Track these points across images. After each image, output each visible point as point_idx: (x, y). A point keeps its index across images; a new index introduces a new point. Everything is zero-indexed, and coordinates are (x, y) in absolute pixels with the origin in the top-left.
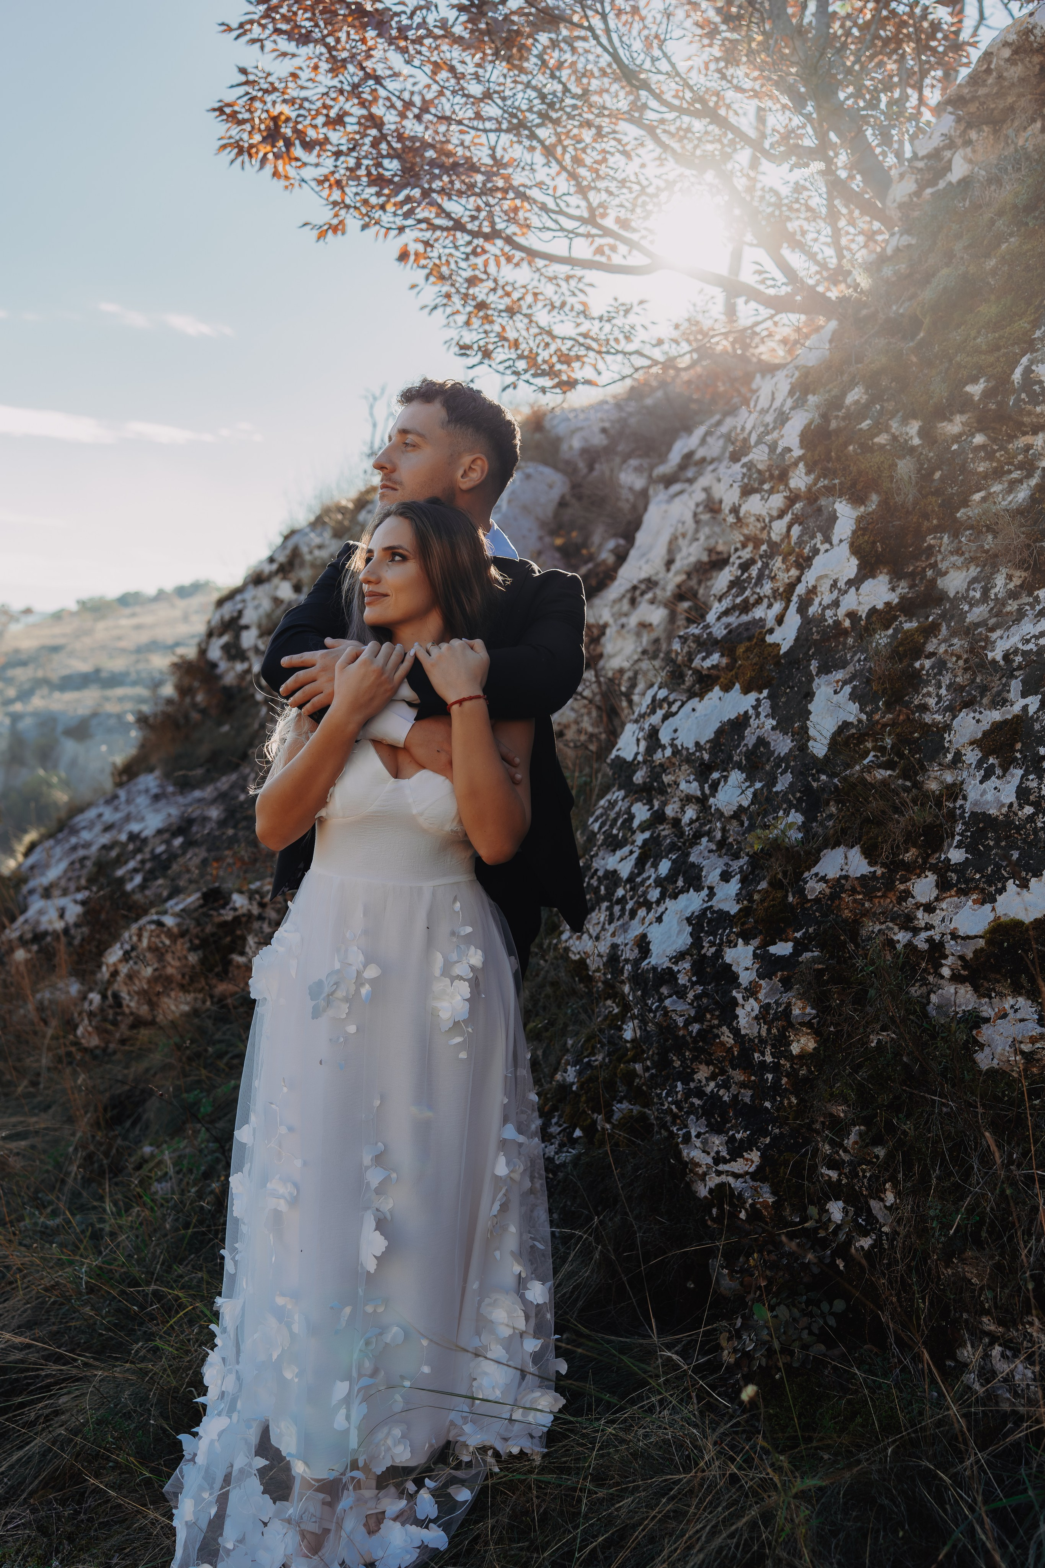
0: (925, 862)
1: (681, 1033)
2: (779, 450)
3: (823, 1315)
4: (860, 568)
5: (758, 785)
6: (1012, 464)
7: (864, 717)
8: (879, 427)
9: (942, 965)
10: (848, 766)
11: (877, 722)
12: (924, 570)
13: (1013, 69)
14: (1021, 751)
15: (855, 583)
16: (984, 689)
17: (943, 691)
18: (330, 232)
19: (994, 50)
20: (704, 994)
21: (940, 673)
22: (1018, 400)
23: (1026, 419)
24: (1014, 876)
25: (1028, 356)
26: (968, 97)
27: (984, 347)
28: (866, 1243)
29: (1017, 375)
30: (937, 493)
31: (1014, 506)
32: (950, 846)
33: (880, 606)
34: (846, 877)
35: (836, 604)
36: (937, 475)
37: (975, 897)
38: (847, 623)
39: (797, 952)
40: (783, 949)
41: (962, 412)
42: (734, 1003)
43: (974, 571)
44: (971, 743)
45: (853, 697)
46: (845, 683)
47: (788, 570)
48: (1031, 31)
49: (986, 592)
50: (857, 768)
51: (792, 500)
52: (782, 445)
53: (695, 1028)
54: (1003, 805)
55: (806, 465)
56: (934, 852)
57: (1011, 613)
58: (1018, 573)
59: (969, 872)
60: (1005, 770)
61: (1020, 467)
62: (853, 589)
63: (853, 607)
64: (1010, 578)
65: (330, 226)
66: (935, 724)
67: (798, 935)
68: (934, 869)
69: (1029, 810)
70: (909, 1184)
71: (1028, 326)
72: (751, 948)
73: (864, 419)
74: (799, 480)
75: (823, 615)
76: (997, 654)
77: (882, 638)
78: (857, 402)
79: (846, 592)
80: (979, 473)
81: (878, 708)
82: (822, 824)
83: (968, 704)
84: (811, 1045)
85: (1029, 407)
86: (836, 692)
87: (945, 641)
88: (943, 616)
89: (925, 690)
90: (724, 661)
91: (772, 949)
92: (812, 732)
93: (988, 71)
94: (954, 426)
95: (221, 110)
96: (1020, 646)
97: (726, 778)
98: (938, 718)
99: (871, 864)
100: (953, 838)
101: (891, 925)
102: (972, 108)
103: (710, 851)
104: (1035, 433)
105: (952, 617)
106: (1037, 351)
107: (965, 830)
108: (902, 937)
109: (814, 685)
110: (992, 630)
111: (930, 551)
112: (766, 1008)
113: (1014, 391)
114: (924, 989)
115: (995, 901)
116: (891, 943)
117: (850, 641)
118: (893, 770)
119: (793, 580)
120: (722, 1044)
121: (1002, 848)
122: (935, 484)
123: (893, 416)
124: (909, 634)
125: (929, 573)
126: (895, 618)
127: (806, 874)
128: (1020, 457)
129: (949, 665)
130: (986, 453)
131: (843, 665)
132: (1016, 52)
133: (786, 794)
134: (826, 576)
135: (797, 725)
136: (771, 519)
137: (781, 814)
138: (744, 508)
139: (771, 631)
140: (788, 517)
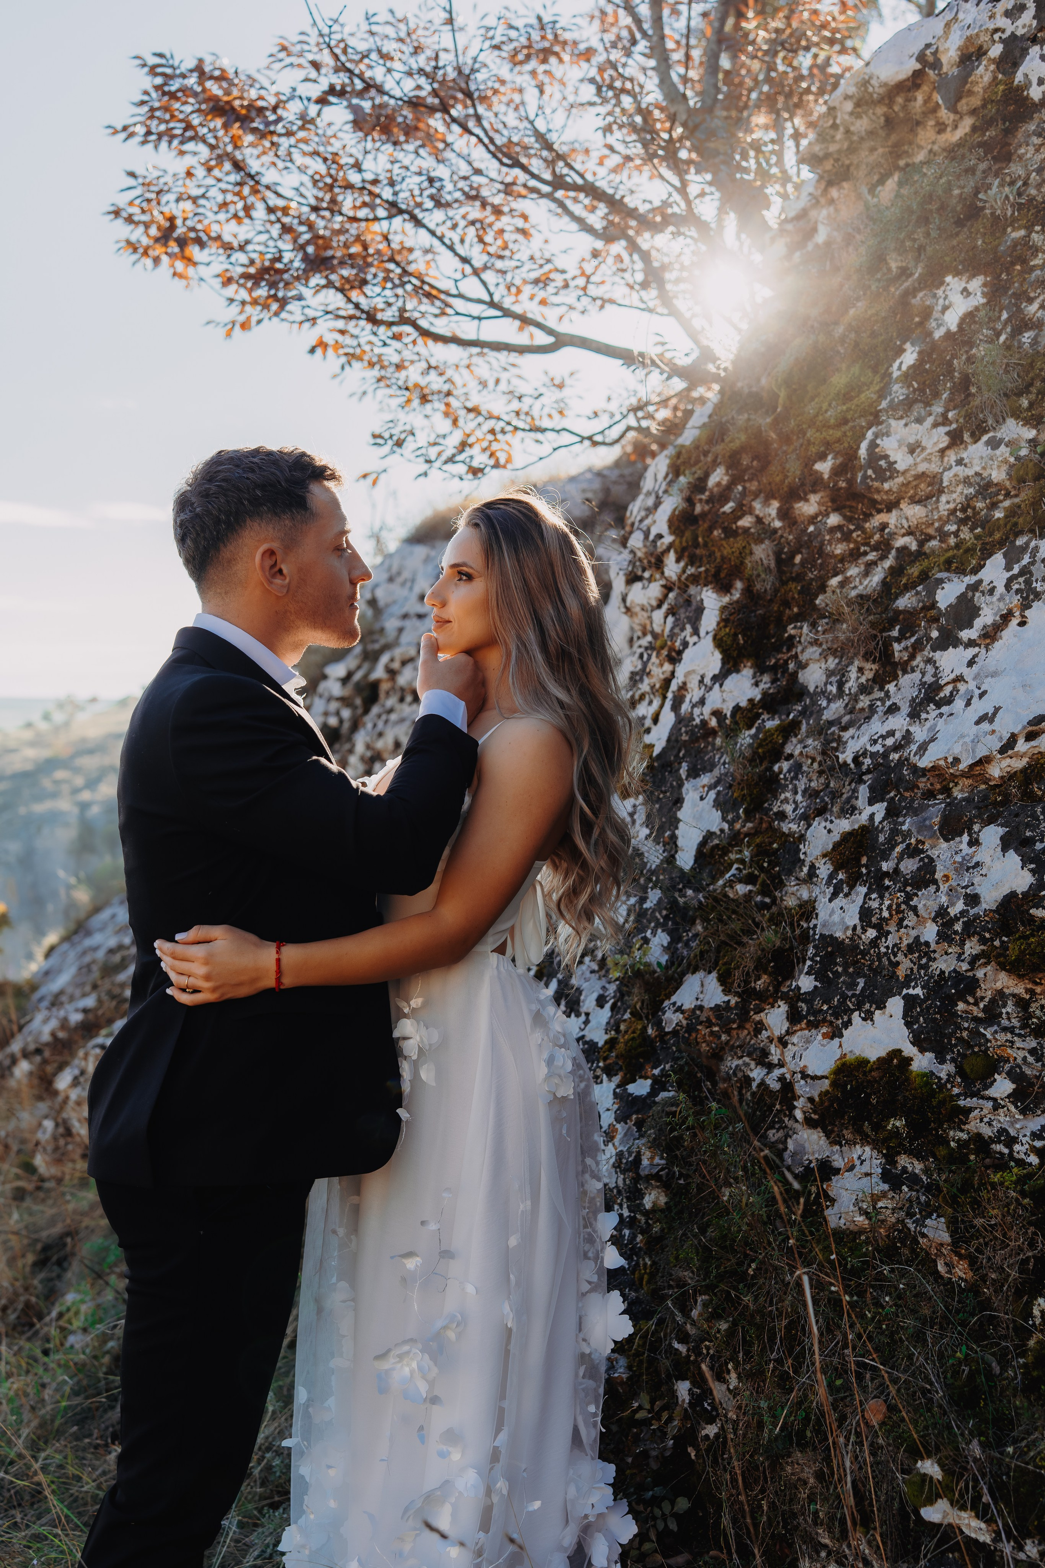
0: (777, 989)
2: (651, 537)
3: (664, 1517)
4: (724, 661)
5: (633, 900)
6: (867, 544)
7: (726, 826)
8: (742, 510)
9: (795, 1107)
10: (714, 880)
11: (739, 832)
12: (786, 662)
13: (859, 123)
14: (866, 866)
15: (719, 678)
16: (835, 795)
17: (799, 798)
18: (237, 327)
19: (837, 104)
21: (796, 777)
22: (865, 477)
23: (876, 497)
24: (859, 1007)
25: (874, 429)
26: (821, 154)
27: (832, 421)
28: (711, 1430)
29: (863, 452)
30: (799, 578)
31: (869, 591)
32: (801, 972)
33: (744, 704)
34: (701, 1008)
35: (702, 702)
36: (798, 559)
37: (824, 1030)
38: (713, 723)
39: (654, 1092)
40: (640, 1088)
41: (814, 492)
43: (832, 663)
44: (824, 856)
45: (718, 804)
46: (711, 787)
47: (662, 665)
48: (868, 82)
49: (841, 685)
50: (721, 882)
51: (668, 588)
52: (654, 532)
54: (847, 928)
55: (676, 552)
56: (785, 979)
57: (863, 709)
58: (868, 666)
59: (817, 1002)
60: (852, 887)
61: (875, 548)
62: (717, 686)
63: (718, 705)
64: (861, 670)
65: (234, 323)
66: (791, 834)
67: (656, 1072)
68: (785, 997)
69: (872, 933)
70: (748, 1367)
71: (874, 397)
72: (613, 1085)
73: (727, 501)
74: (672, 568)
75: (692, 713)
76: (846, 756)
77: (746, 738)
78: (718, 484)
79: (711, 689)
80: (836, 556)
81: (738, 817)
82: (687, 945)
83: (821, 812)
84: (663, 1200)
85: (876, 484)
86: (702, 799)
87: (801, 741)
88: (803, 713)
89: (783, 796)
91: (632, 1088)
92: (680, 842)
93: (835, 126)
94: (809, 507)
95: (117, 213)
96: (869, 748)
98: (794, 827)
99: (726, 992)
100: (804, 963)
101: (747, 1059)
102: (828, 165)
104: (889, 510)
105: (811, 714)
106: (881, 423)
107: (815, 955)
108: (757, 1074)
109: (684, 790)
110: (845, 729)
111: (791, 642)
112: (620, 1155)
113: (861, 467)
114: (781, 1134)
115: (841, 1036)
116: (748, 1080)
117: (718, 741)
118: (754, 884)
119: (668, 675)
121: (850, 975)
122: (796, 569)
123: (756, 496)
124: (769, 733)
125: (791, 666)
126: (758, 716)
127: (666, 1003)
128: (877, 537)
129: (805, 768)
130: (843, 533)
131: (709, 767)
132: (858, 105)
133: (654, 911)
134: (694, 671)
135: (667, 834)
136: (652, 609)
137: (649, 934)
138: (629, 598)
139: (648, 730)
140: (665, 606)
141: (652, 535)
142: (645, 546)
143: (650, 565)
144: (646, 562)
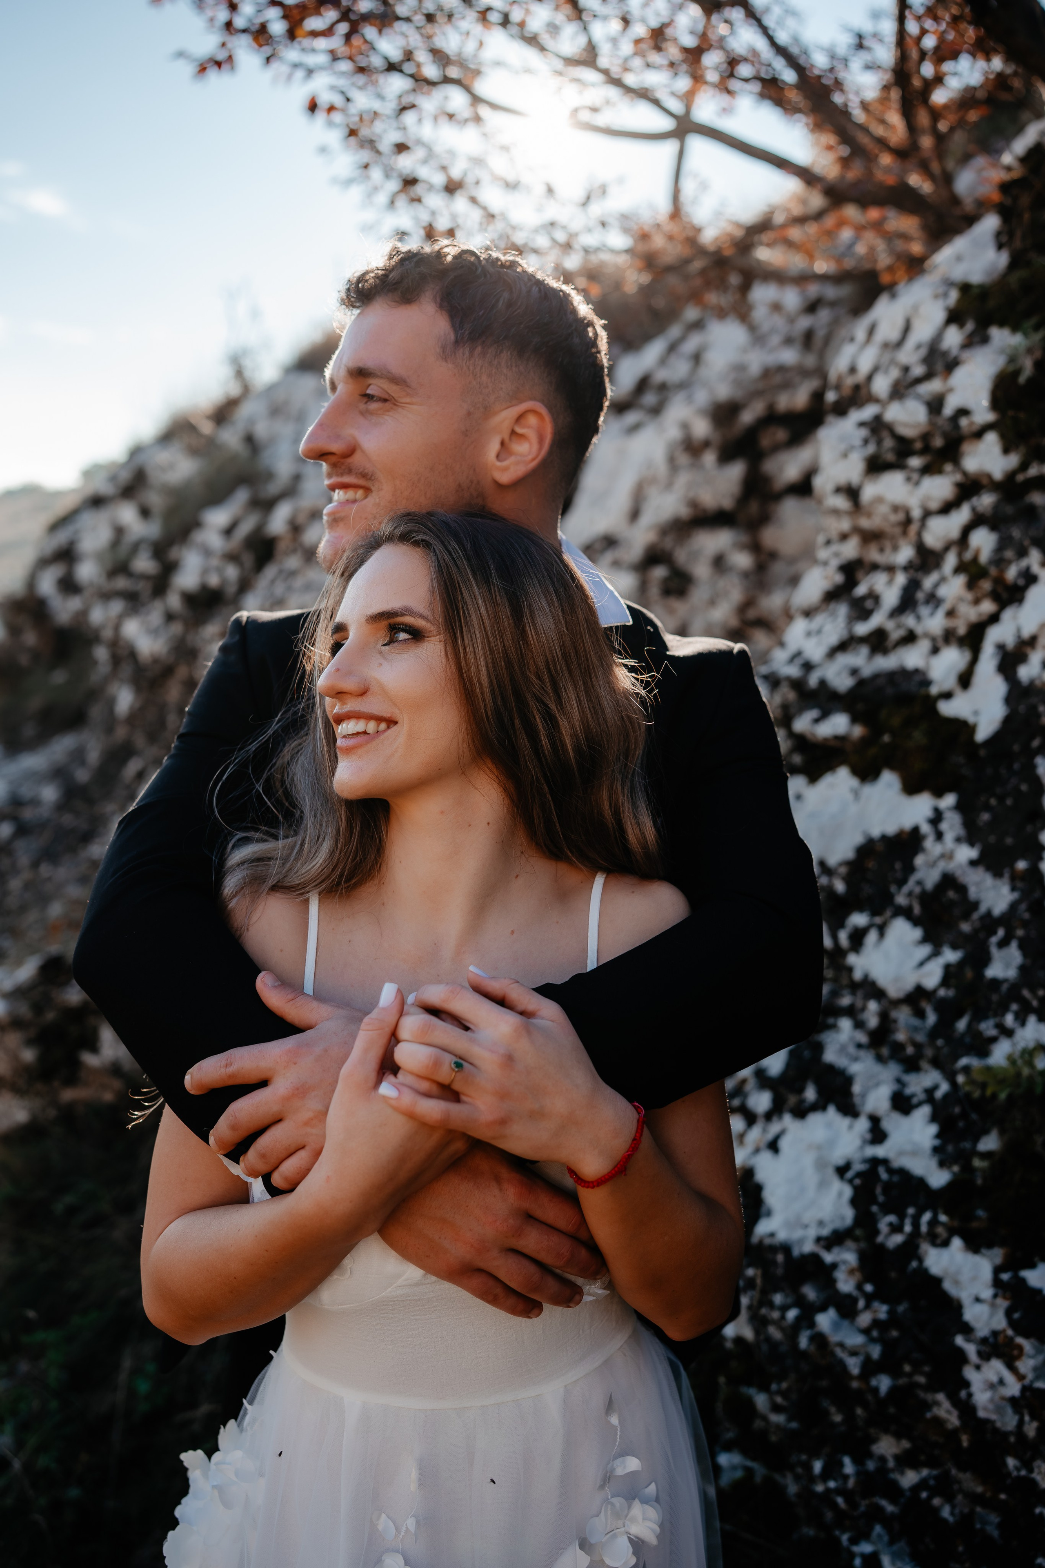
1: (855, 1384)
5: (951, 956)
18: (213, 68)
20: (893, 1320)
42: (961, 1357)
47: (971, 599)
51: (971, 488)
52: (950, 403)
53: (884, 1383)
55: (1001, 437)
65: (214, 60)
74: (986, 460)
90: (858, 731)
91: (1030, 1276)
97: (882, 930)
103: (859, 1046)
112: (1035, 1392)
119: (984, 618)
120: (938, 1422)
133: (1013, 985)
135: (1021, 865)
136: (927, 514)
137: (1009, 1019)
138: (870, 491)
139: (947, 695)
140: (962, 515)
141: (948, 410)
142: (931, 423)
143: (925, 450)
144: (918, 445)
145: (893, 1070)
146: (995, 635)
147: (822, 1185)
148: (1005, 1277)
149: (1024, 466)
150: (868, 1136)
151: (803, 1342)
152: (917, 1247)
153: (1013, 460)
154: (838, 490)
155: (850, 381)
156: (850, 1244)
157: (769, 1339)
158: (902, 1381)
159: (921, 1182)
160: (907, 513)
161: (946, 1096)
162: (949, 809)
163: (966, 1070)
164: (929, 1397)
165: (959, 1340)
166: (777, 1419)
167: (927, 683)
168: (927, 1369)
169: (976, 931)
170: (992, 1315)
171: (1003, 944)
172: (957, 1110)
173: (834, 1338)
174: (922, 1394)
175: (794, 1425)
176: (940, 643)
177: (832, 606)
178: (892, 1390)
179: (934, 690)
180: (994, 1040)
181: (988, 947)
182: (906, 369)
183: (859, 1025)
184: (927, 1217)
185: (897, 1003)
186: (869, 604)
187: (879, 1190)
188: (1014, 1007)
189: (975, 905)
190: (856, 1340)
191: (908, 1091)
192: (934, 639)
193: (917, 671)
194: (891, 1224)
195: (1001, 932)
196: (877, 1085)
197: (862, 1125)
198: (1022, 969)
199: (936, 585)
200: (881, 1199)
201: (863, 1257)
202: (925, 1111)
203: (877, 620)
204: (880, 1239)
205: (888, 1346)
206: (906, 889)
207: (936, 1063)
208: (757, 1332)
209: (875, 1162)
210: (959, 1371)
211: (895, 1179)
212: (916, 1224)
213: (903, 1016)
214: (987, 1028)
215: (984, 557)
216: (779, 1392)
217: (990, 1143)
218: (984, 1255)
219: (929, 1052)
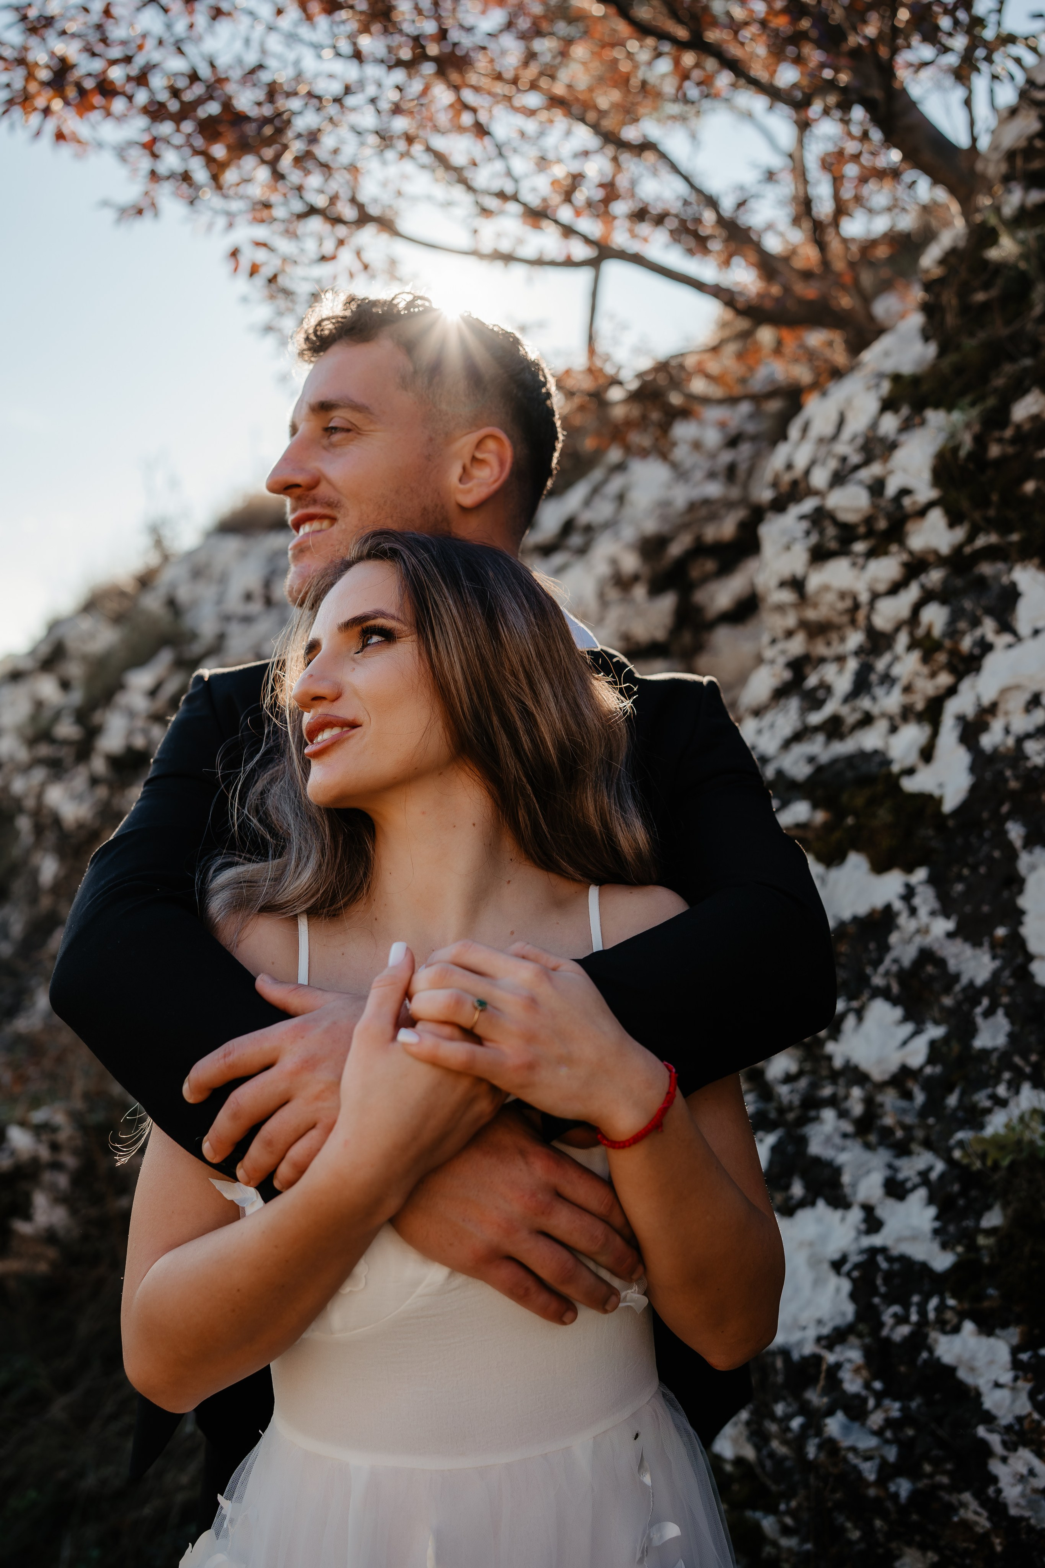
1: (872, 1492)
2: (888, 492)
5: (935, 1032)
20: (907, 1418)
42: (984, 1450)
47: (927, 674)
51: (918, 566)
52: (892, 485)
53: (903, 1487)
55: (946, 512)
74: (933, 536)
75: (1017, 749)
92: (1033, 946)
97: (860, 1014)
103: (845, 1136)
109: (1022, 865)
119: (942, 691)
120: (966, 1525)
133: (1003, 1054)
135: (1001, 932)
136: (875, 596)
137: (1002, 1091)
138: (815, 581)
139: (910, 771)
140: (913, 593)
141: (891, 489)
142: (875, 506)
143: (870, 533)
144: (862, 530)
145: (883, 1156)
146: (953, 707)
147: (818, 1283)
148: (1024, 1357)
149: (971, 538)
150: (863, 1227)
151: (811, 1451)
152: (926, 1336)
153: (959, 534)
154: (783, 584)
155: (787, 478)
156: (853, 1340)
157: (772, 1455)
158: (922, 1484)
159: (924, 1268)
160: (855, 599)
161: (942, 1176)
162: (921, 883)
163: (961, 1144)
164: (954, 1499)
165: (981, 1431)
166: (787, 1542)
167: (888, 762)
168: (949, 1466)
169: (959, 1004)
170: (1014, 1401)
171: (989, 1013)
172: (956, 1188)
173: (845, 1443)
174: (946, 1497)
175: (808, 1546)
176: (898, 720)
177: (782, 702)
178: (914, 1494)
179: (896, 768)
180: (989, 1111)
181: (974, 1018)
182: (844, 459)
183: (843, 1114)
184: (934, 1302)
185: (882, 1086)
186: (821, 694)
187: (879, 1281)
188: (1007, 1075)
189: (956, 977)
190: (868, 1442)
191: (901, 1176)
192: (891, 718)
193: (876, 752)
194: (895, 1315)
195: (985, 1002)
196: (868, 1172)
197: (856, 1215)
198: (1011, 1036)
199: (890, 665)
200: (883, 1289)
201: (868, 1353)
202: (921, 1193)
203: (830, 708)
204: (885, 1332)
205: (905, 1447)
206: (882, 969)
207: (928, 1144)
208: (758, 1448)
209: (873, 1252)
210: (985, 1465)
211: (896, 1266)
212: (923, 1312)
213: (889, 1099)
214: (982, 1099)
215: (937, 631)
216: (789, 1512)
217: (993, 1219)
218: (998, 1337)
219: (920, 1134)
